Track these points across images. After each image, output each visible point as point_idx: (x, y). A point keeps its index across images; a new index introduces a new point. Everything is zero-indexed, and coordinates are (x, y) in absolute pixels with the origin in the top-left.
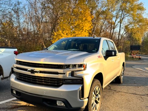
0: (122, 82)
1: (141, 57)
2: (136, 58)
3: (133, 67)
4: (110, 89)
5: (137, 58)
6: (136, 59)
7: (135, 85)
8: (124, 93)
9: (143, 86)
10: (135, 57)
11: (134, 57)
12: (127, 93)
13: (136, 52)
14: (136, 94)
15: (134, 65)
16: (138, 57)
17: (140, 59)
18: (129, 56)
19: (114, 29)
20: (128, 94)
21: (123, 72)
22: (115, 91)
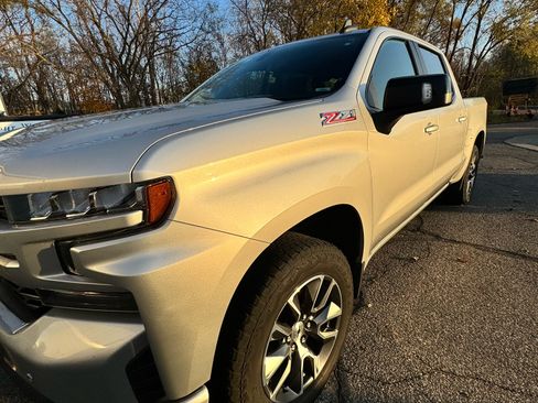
0: (467, 197)
1: (533, 111)
2: (516, 116)
3: (508, 141)
4: (418, 230)
5: (521, 116)
6: (516, 119)
8: (473, 249)
10: (515, 112)
11: (512, 114)
12: (486, 249)
13: (520, 98)
14: (524, 257)
16: (525, 112)
17: (530, 116)
18: (497, 112)
19: (458, 38)
20: (487, 255)
21: (474, 166)
22: (438, 237)
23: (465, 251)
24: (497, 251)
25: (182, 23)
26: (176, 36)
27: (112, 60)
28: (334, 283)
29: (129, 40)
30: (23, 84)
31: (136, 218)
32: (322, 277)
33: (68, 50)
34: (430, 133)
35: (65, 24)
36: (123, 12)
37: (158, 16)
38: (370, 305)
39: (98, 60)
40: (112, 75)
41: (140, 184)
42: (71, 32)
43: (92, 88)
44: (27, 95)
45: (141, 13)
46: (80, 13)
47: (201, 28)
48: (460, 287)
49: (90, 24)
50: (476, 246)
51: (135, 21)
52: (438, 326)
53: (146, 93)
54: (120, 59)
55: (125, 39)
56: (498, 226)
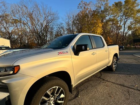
4: (100, 78)
6: (138, 49)
7: (128, 73)
8: (111, 83)
9: (137, 75)
12: (115, 83)
14: (124, 86)
15: (135, 53)
19: (119, 29)
20: (114, 85)
22: (104, 80)
23: (109, 83)
24: (117, 84)
25: (54, 26)
26: (53, 29)
27: (38, 34)
28: (62, 89)
29: (42, 30)
30: (17, 39)
31: (12, 72)
32: (57, 87)
33: (29, 32)
34: (94, 55)
35: (29, 27)
36: (41, 24)
37: (49, 25)
38: (79, 97)
39: (35, 34)
40: (37, 37)
41: (13, 66)
42: (29, 28)
43: (33, 40)
44: (18, 41)
45: (45, 25)
46: (32, 24)
47: (58, 27)
48: (103, 93)
49: (34, 26)
50: (112, 83)
51: (44, 26)
52: (94, 103)
53: (45, 41)
54: (39, 34)
55: (41, 30)
56: (121, 77)
